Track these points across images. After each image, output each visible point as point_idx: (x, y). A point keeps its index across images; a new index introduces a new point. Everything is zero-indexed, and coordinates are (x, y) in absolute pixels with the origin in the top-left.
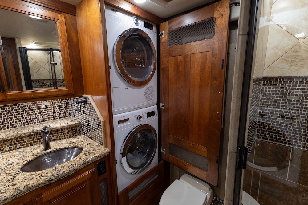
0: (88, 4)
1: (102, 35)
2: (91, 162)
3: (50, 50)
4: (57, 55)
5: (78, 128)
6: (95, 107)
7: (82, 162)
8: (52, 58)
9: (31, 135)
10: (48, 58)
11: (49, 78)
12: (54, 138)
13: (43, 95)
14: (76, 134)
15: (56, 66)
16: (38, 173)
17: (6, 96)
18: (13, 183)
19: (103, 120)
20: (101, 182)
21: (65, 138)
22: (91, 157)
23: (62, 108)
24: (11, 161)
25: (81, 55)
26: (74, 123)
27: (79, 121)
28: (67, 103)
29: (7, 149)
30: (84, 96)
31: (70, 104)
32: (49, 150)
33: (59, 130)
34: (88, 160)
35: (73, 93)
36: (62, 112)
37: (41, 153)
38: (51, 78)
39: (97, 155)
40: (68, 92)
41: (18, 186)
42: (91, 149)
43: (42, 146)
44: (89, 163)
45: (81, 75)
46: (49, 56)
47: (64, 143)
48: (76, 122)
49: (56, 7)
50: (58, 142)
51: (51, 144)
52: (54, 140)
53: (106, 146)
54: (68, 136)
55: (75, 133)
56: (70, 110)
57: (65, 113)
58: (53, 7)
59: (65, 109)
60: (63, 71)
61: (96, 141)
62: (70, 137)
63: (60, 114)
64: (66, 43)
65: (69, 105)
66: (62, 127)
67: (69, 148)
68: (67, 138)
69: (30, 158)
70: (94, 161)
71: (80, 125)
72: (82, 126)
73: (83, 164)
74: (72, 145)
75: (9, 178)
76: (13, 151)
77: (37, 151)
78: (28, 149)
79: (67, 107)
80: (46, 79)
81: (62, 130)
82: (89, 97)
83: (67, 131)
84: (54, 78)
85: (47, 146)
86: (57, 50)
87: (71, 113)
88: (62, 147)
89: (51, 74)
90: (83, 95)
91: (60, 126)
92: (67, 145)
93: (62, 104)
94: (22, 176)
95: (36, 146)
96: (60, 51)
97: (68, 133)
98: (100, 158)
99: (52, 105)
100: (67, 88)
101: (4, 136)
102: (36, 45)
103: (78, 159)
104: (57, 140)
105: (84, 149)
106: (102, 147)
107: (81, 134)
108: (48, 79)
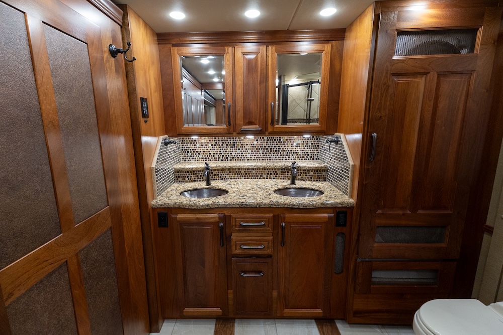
0: (360, 23)
1: (369, 57)
2: (330, 206)
3: (309, 84)
4: (317, 87)
5: (324, 173)
6: (346, 148)
7: (322, 202)
8: (310, 94)
9: (282, 169)
10: (305, 94)
11: (303, 118)
12: (299, 177)
13: (299, 130)
14: (321, 180)
15: (312, 102)
16: (285, 197)
17: (273, 129)
18: (269, 197)
19: (353, 164)
20: (337, 235)
21: (309, 181)
22: (331, 201)
23: (311, 148)
24: (268, 185)
25: (341, 86)
26: (320, 166)
27: (326, 164)
28: (317, 144)
29: (265, 176)
30: (337, 134)
31: (320, 145)
32: (294, 186)
33: (304, 170)
34: (327, 202)
35: (325, 130)
36: (311, 153)
37: (288, 186)
38: (305, 118)
39: (339, 201)
40: (319, 129)
41: (272, 199)
42: (332, 195)
43: (289, 182)
44: (328, 206)
45: (338, 109)
46: (308, 91)
47: (308, 184)
48: (323, 165)
49: (324, 38)
50: (303, 182)
51: (297, 182)
52: (299, 179)
53: (351, 197)
54: (312, 179)
55: (320, 178)
56: (318, 153)
57: (314, 155)
58: (322, 38)
59: (314, 150)
60: (319, 108)
61: (340, 190)
62: (314, 181)
63: (308, 155)
64: (328, 74)
65: (318, 146)
66: (309, 167)
67: (312, 189)
68: (311, 181)
69: (280, 187)
70: (334, 206)
71: (325, 170)
72: (328, 172)
73: (322, 204)
74: (314, 188)
75: (267, 194)
76: (269, 179)
77: (285, 184)
78: (279, 181)
79: (316, 148)
80: (300, 119)
81: (308, 171)
82: (342, 135)
83: (312, 173)
84: (308, 118)
85: (293, 182)
86: (318, 82)
87: (319, 156)
88: (305, 186)
89: (306, 113)
90: (335, 134)
91: (307, 165)
92: (310, 187)
93: (312, 144)
94: (274, 195)
95: (284, 180)
96: (320, 83)
97: (313, 176)
98: (341, 206)
99: (303, 144)
100: (320, 124)
101: (265, 165)
102: (297, 79)
103: (318, 198)
104: (301, 180)
105: (326, 193)
106: (347, 196)
107: (325, 180)
108: (301, 119)
